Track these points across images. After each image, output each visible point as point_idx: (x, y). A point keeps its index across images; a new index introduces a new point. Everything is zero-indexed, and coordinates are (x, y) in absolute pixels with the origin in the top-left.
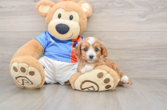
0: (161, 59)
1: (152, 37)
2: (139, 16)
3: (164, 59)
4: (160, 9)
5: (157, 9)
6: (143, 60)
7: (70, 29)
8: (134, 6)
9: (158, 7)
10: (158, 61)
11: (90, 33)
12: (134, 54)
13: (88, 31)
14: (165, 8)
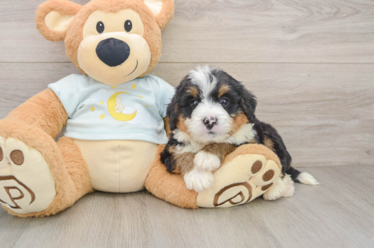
0: (327, 122)
1: (309, 76)
2: (284, 28)
3: (333, 122)
4: (327, 14)
5: (321, 13)
6: (291, 126)
7: (131, 51)
8: (272, 5)
9: (322, 9)
10: (320, 127)
11: (175, 65)
12: (272, 113)
13: (169, 61)
14: (337, 12)
